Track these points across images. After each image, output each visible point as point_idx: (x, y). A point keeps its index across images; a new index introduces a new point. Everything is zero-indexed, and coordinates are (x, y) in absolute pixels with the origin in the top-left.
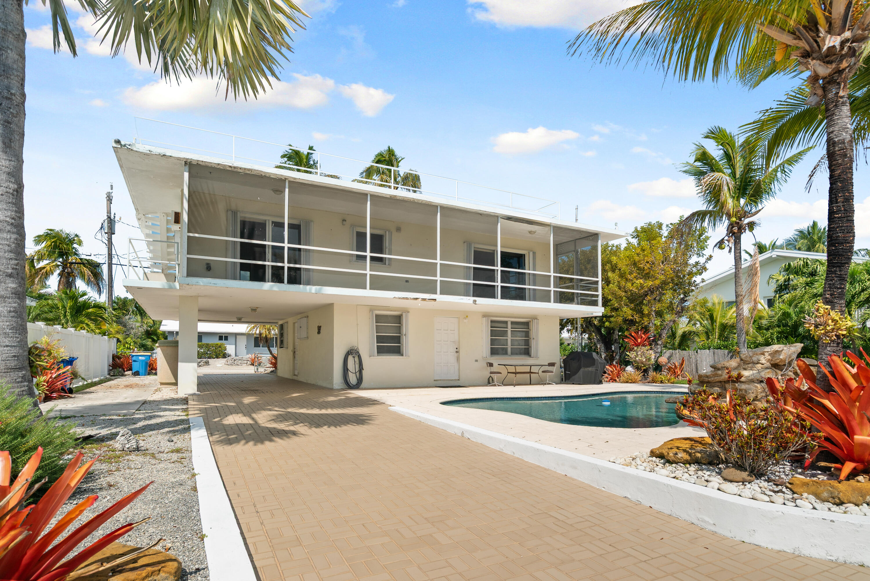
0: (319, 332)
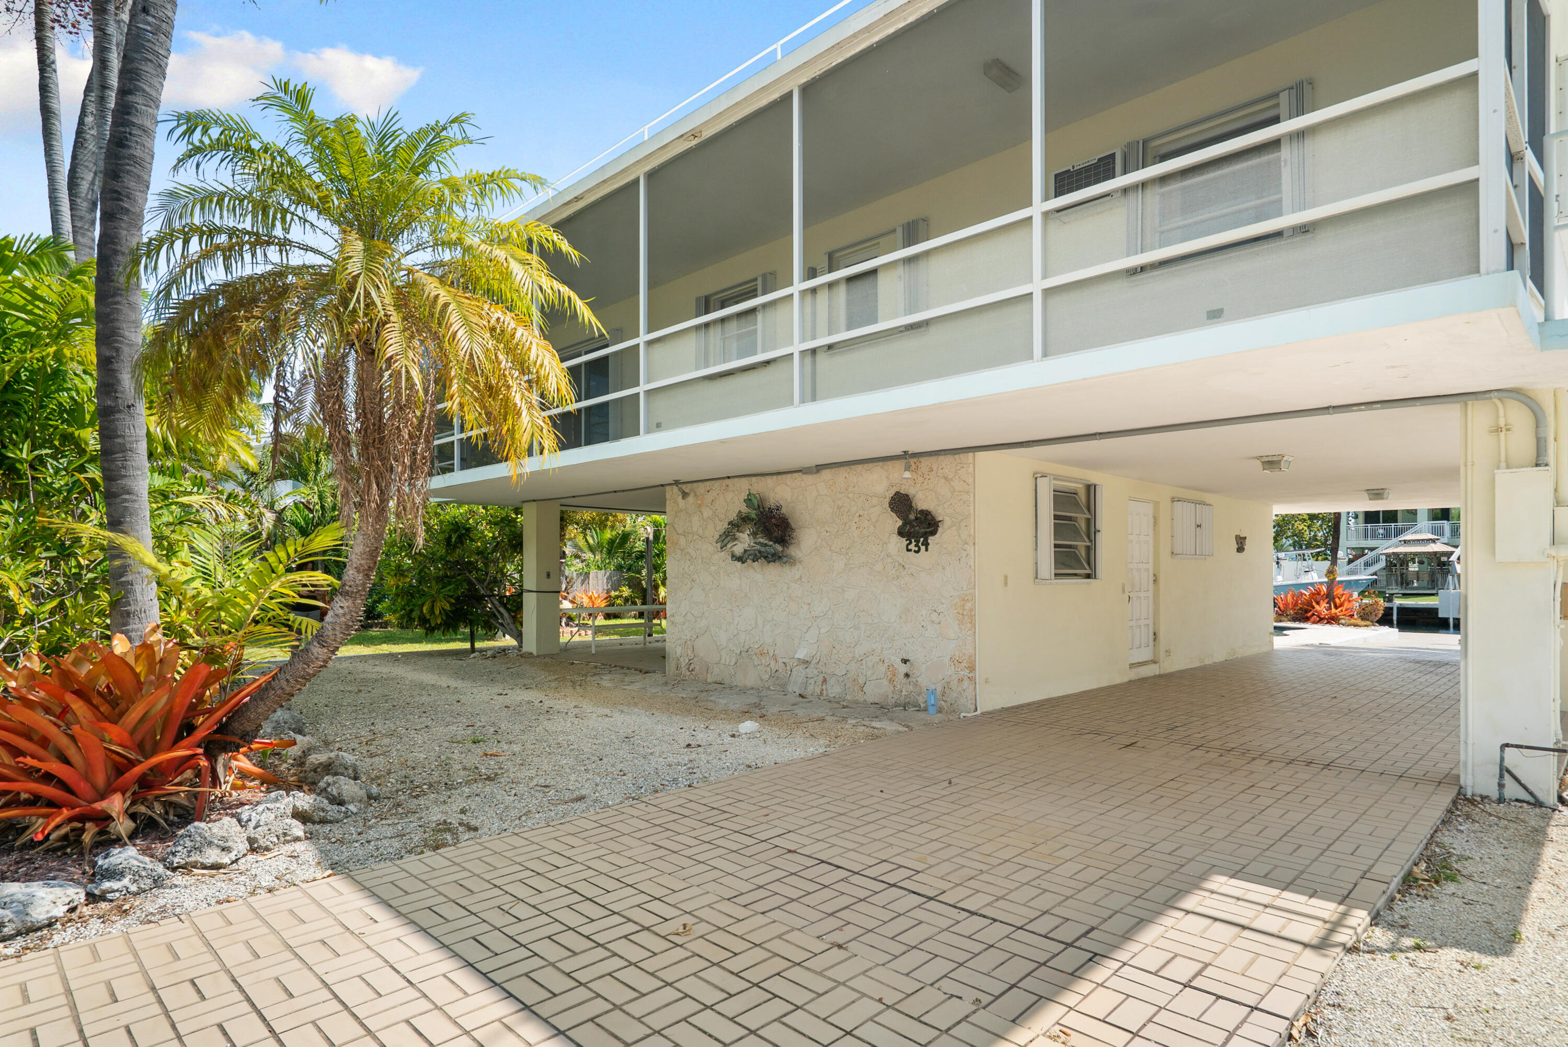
0: (1240, 549)
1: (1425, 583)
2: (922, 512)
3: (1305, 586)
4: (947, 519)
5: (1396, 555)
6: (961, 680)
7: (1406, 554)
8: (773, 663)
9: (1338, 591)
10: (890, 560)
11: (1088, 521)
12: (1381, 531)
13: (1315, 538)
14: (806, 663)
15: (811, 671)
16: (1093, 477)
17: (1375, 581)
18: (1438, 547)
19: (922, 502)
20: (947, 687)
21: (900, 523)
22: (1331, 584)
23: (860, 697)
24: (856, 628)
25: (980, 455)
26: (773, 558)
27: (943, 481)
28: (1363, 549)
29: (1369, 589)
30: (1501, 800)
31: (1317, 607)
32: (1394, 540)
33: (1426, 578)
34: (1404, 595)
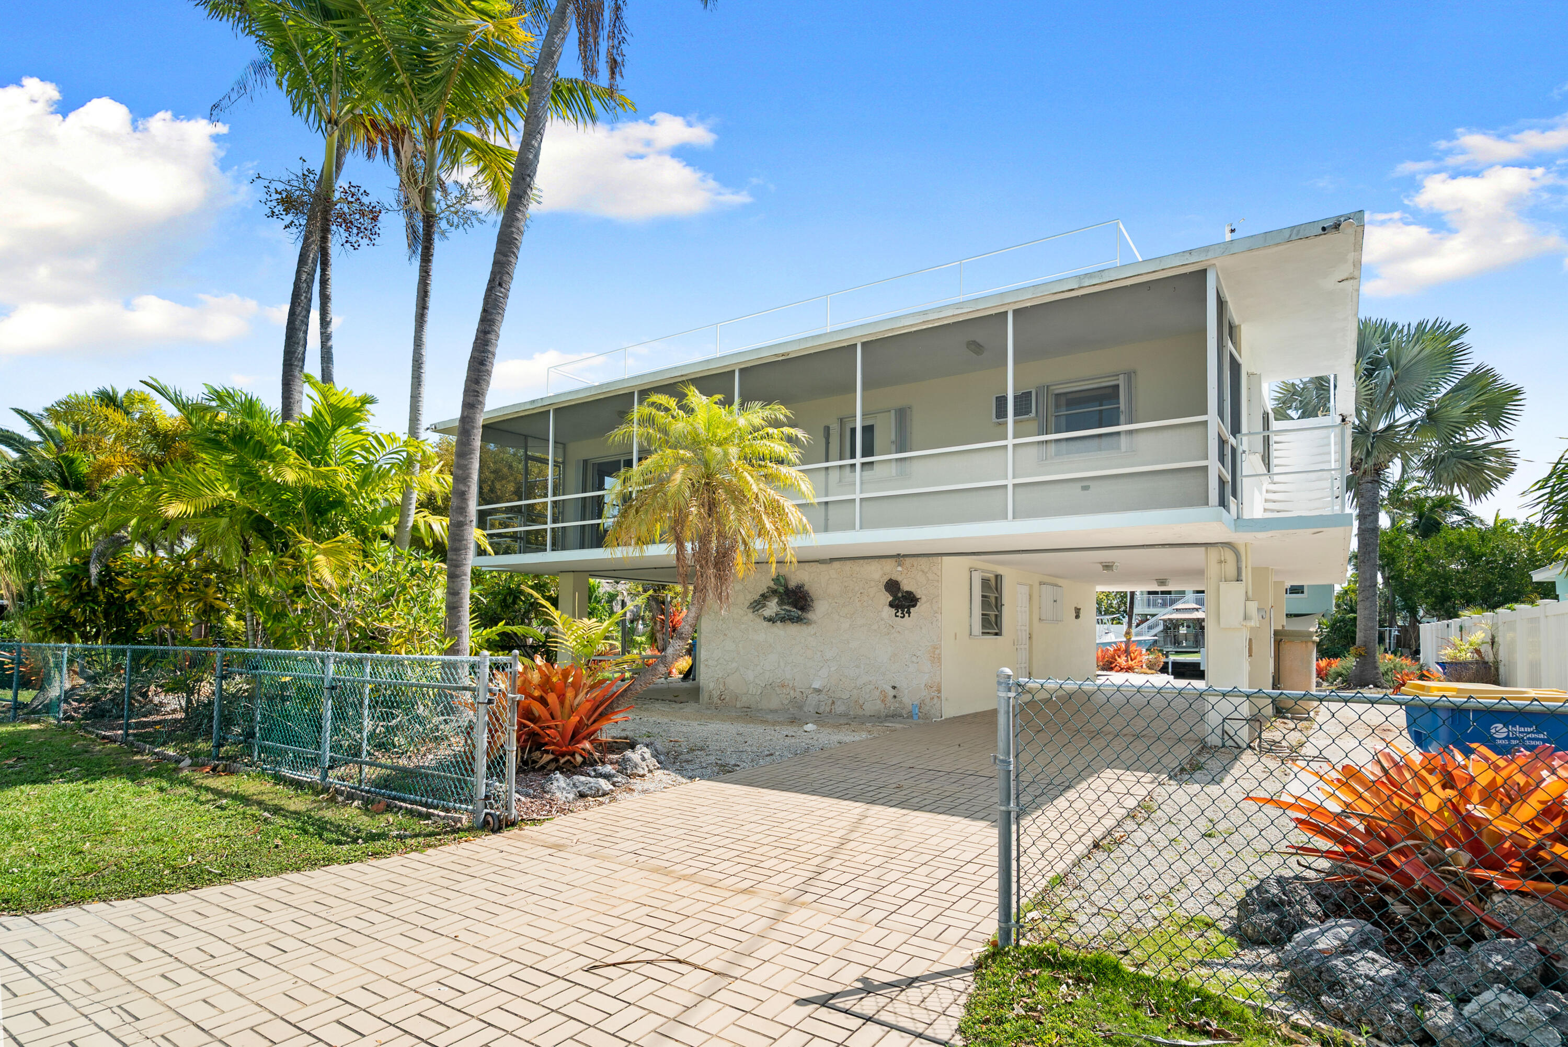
1: (1191, 643)
2: (907, 592)
3: (1110, 644)
4: (923, 597)
5: (1171, 620)
6: (932, 699)
7: (1177, 620)
8: (792, 692)
9: (1133, 648)
10: (883, 622)
11: (996, 598)
12: (1160, 601)
13: (1111, 606)
14: (818, 691)
15: (822, 697)
16: (1000, 570)
17: (1156, 641)
18: (1199, 615)
19: (906, 586)
20: (922, 702)
21: (891, 598)
22: (1128, 643)
23: (860, 712)
24: (858, 667)
25: (945, 558)
26: (798, 620)
27: (921, 573)
28: (1147, 615)
29: (1152, 647)
30: (1224, 746)
31: (1119, 660)
32: (1169, 609)
33: (1192, 638)
34: (1177, 652)
